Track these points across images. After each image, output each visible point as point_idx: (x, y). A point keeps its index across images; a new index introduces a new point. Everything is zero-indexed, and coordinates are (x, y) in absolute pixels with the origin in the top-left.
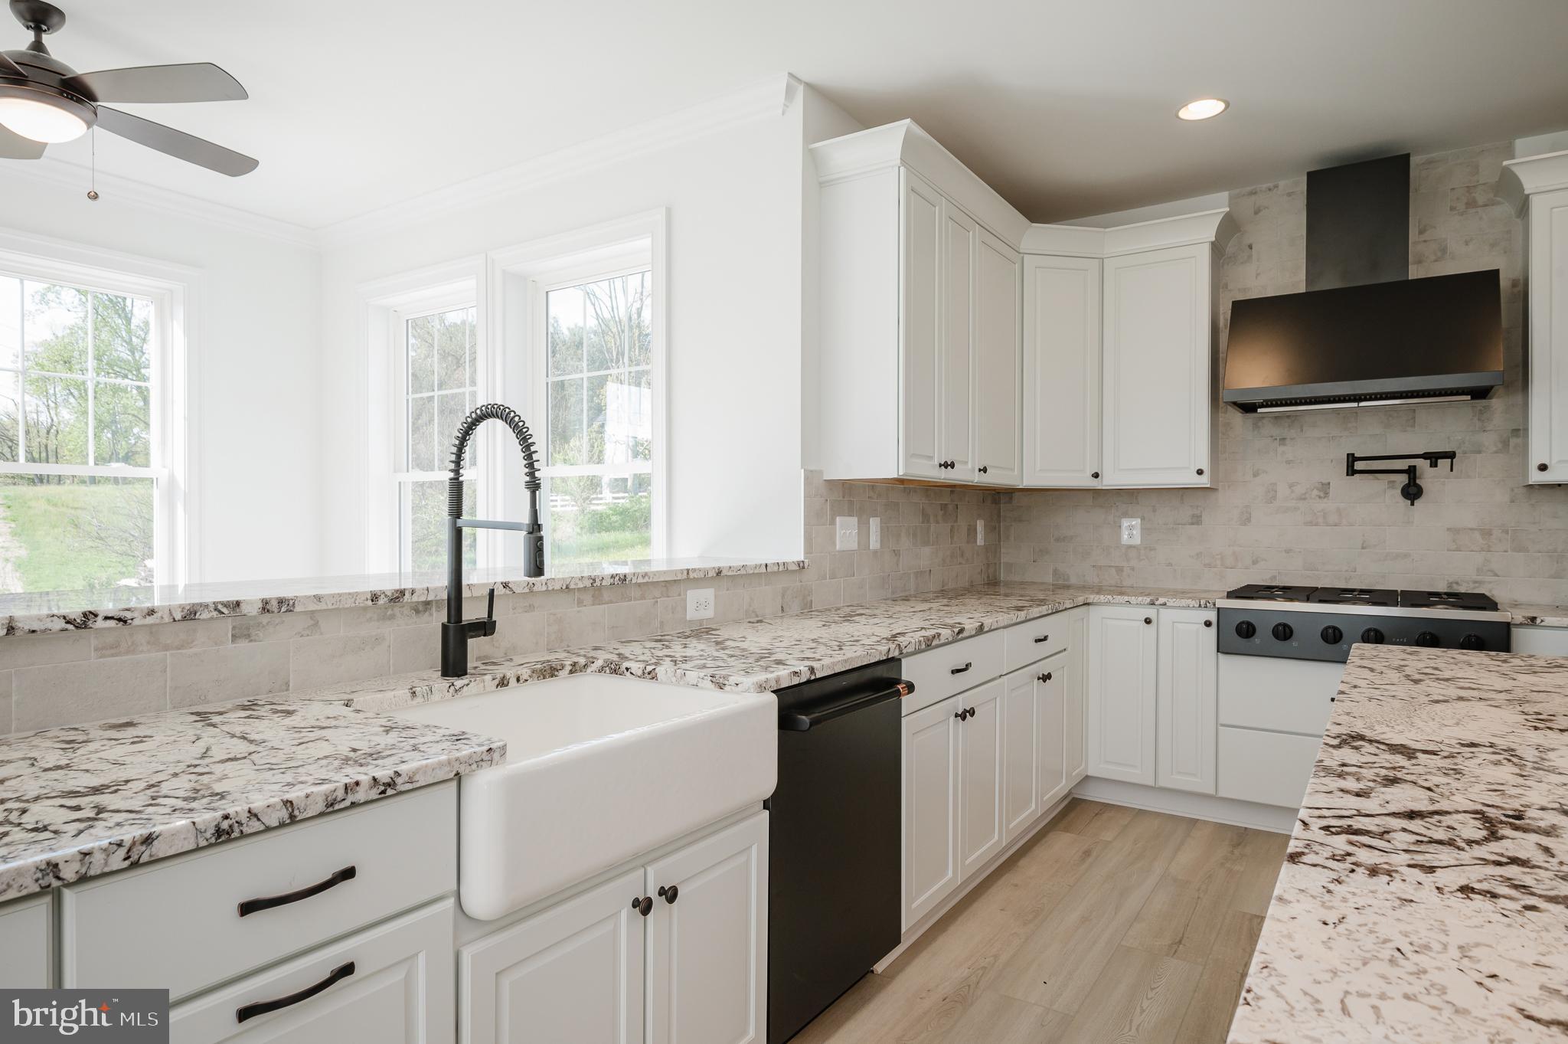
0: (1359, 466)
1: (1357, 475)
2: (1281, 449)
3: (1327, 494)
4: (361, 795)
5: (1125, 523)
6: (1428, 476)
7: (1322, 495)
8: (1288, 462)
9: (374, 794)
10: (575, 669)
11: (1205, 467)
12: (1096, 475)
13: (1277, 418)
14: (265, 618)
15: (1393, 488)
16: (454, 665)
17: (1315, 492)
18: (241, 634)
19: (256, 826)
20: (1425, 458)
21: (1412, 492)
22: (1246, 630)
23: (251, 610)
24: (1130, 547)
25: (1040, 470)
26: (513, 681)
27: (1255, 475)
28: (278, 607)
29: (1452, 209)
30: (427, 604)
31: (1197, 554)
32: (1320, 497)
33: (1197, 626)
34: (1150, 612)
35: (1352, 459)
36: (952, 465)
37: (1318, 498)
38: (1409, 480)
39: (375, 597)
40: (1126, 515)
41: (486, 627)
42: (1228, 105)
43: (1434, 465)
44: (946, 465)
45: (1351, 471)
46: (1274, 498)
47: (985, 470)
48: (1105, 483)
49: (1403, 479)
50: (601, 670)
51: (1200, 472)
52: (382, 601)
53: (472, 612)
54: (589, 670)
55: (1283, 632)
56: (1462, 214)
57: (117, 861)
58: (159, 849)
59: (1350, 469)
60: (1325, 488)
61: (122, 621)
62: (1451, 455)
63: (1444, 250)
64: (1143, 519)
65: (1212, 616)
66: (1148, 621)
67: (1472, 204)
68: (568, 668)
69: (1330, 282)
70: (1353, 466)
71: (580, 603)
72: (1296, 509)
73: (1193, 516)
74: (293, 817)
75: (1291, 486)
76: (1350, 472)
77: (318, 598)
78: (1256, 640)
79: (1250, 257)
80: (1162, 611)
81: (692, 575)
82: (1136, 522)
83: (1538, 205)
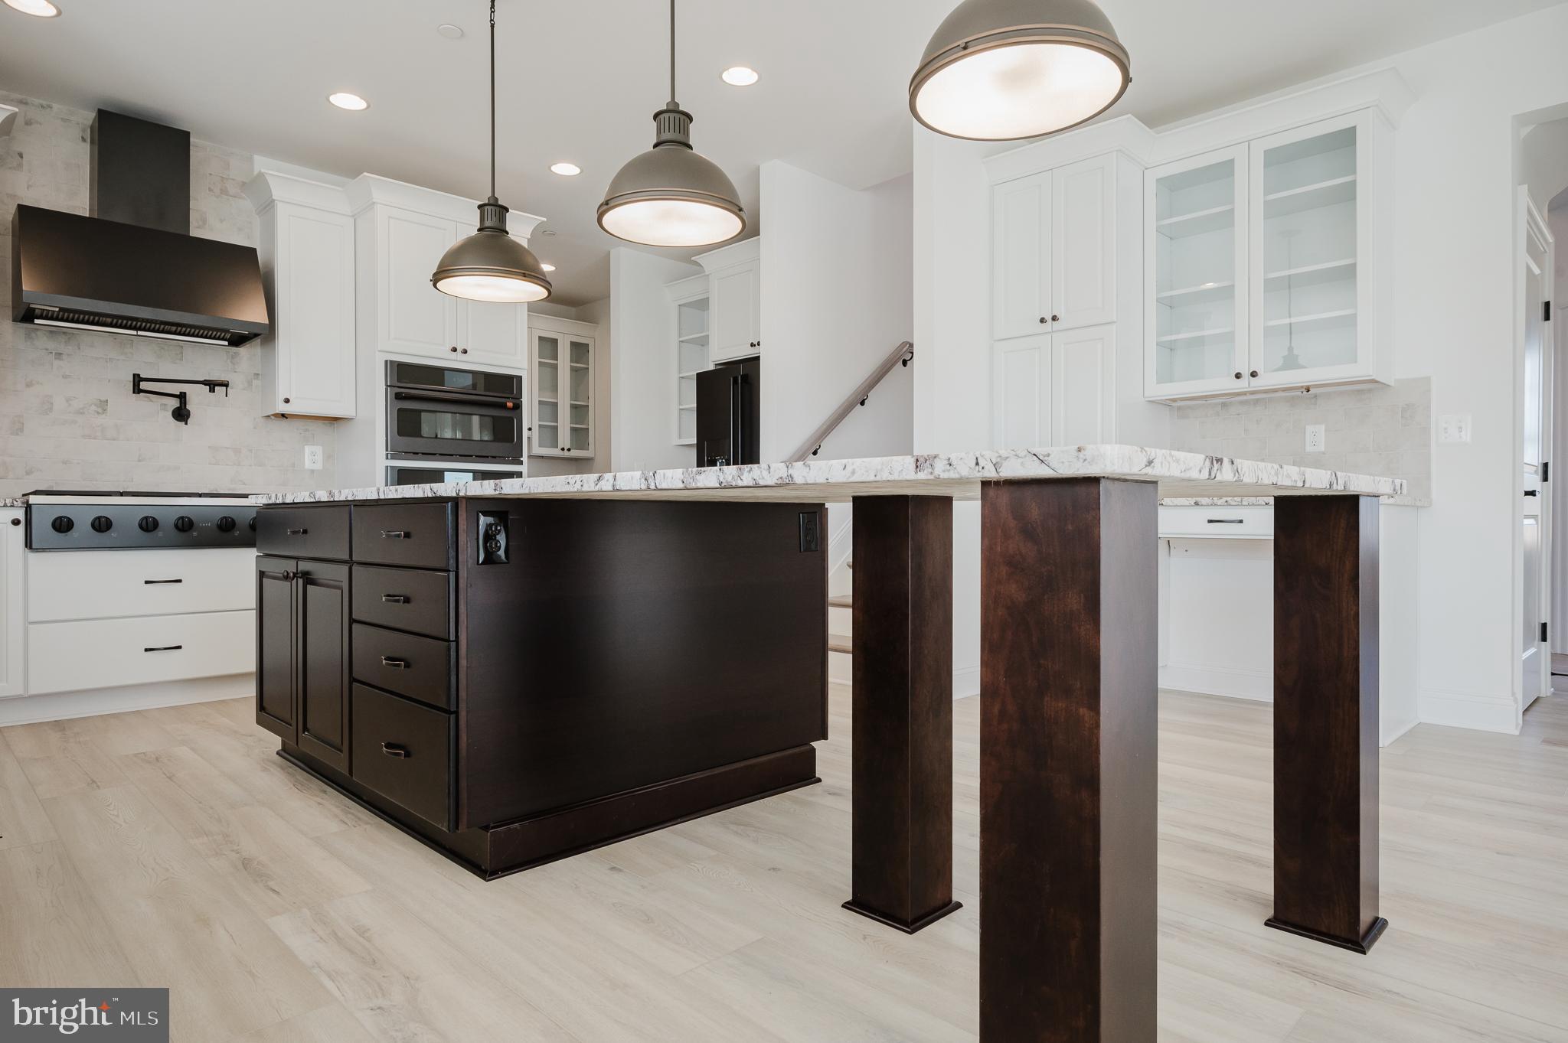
0: (143, 385)
1: (141, 394)
3: (105, 410)
7: (100, 410)
15: (164, 410)
20: (206, 385)
21: (181, 414)
22: (64, 525)
32: (98, 413)
37: (96, 414)
38: (181, 404)
43: (212, 390)
59: (136, 387)
60: (103, 405)
67: (224, 191)
70: (139, 385)
76: (136, 391)
78: (74, 534)
83: (282, 212)
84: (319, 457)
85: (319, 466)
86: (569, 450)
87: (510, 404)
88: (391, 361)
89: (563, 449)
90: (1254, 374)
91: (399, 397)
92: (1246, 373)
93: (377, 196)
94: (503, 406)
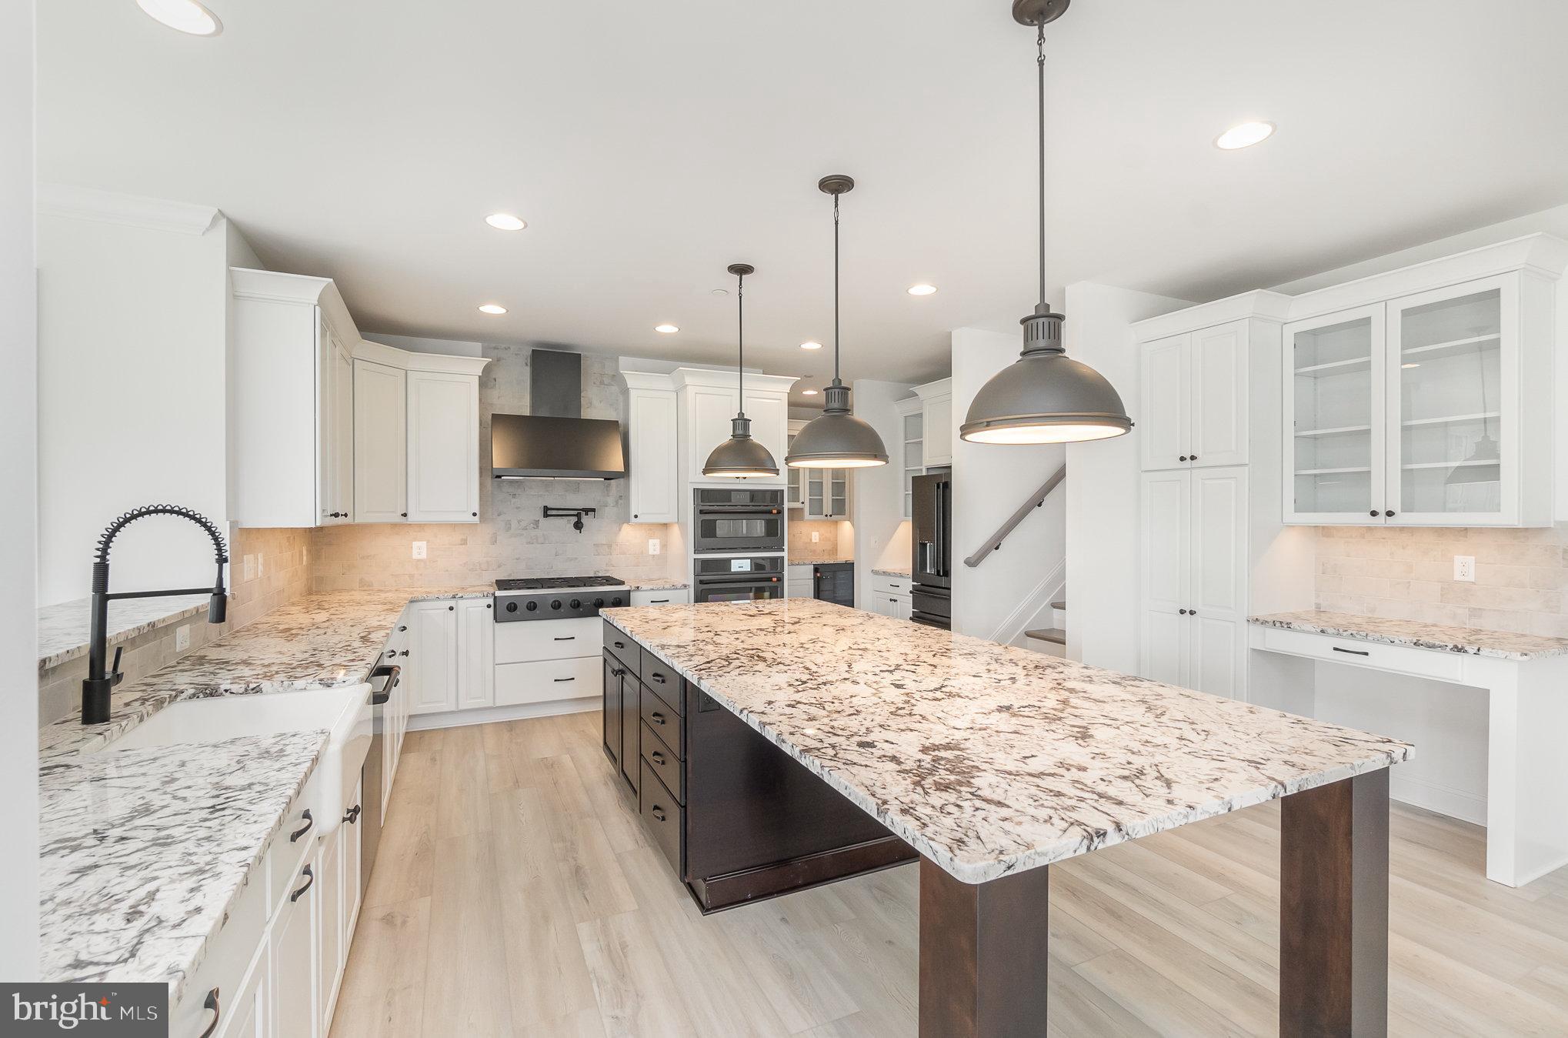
0: (549, 512)
1: (549, 518)
2: (513, 500)
5: (415, 544)
6: (585, 519)
7: (533, 527)
8: (518, 508)
10: (171, 700)
11: (477, 511)
12: (405, 515)
13: (510, 483)
15: (569, 523)
16: (100, 713)
20: (584, 511)
21: (578, 526)
22: (512, 607)
25: (367, 512)
26: (146, 716)
27: (500, 515)
29: (597, 384)
31: (465, 564)
32: (532, 529)
33: (481, 608)
34: (452, 603)
35: (546, 509)
38: (578, 521)
40: (415, 539)
42: (507, 311)
43: (587, 514)
45: (546, 515)
46: (510, 528)
48: (409, 520)
49: (575, 519)
50: (192, 696)
51: (474, 514)
54: (179, 699)
55: (532, 606)
56: (598, 387)
60: (534, 524)
62: (593, 510)
63: (591, 403)
64: (428, 542)
65: (491, 601)
66: (451, 609)
67: (602, 383)
68: (168, 700)
69: (544, 413)
72: (522, 535)
73: (462, 540)
75: (519, 522)
78: (518, 612)
79: (495, 385)
80: (460, 602)
81: (186, 616)
82: (423, 544)
83: (633, 394)
84: (658, 547)
85: (657, 552)
86: (831, 516)
87: (775, 511)
88: (697, 489)
89: (826, 516)
90: (1390, 514)
91: (701, 512)
92: (1382, 511)
93: (688, 380)
94: (770, 512)
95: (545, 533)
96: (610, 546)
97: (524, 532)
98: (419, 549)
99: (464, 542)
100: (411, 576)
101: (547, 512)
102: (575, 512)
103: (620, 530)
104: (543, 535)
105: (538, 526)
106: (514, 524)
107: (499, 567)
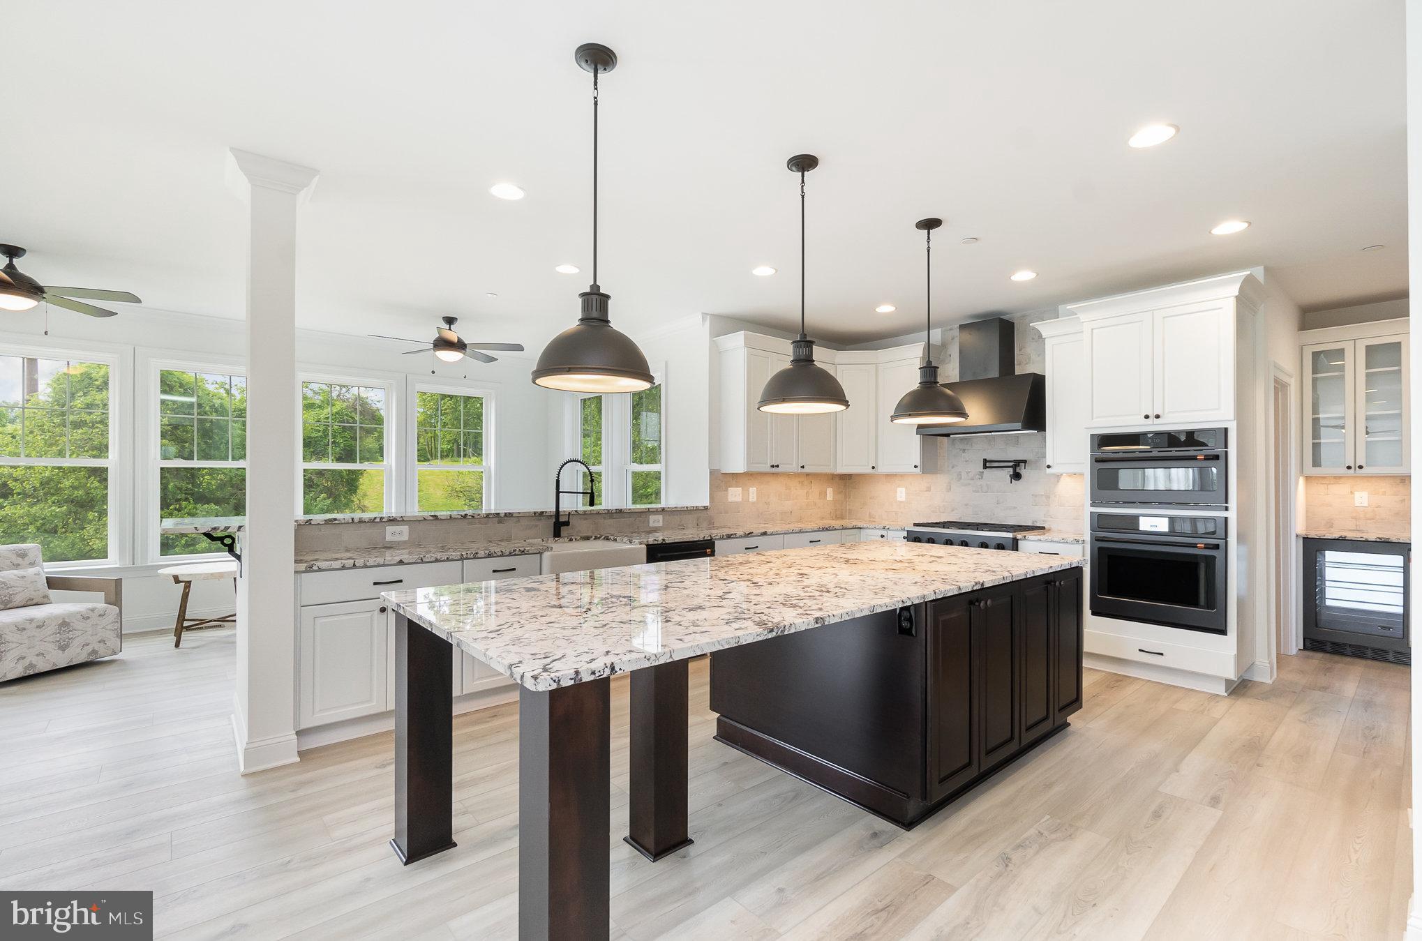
4: (517, 552)
5: (899, 490)
9: (520, 553)
10: (596, 538)
11: (918, 464)
12: (873, 468)
13: (962, 439)
14: (506, 518)
16: (557, 534)
17: (978, 476)
18: (499, 522)
19: (495, 555)
23: (502, 515)
24: (901, 502)
26: (574, 540)
27: (953, 467)
28: (509, 515)
29: (1033, 339)
30: (551, 516)
34: (884, 533)
35: (985, 461)
36: (778, 466)
39: (535, 513)
40: (899, 486)
41: (567, 524)
44: (773, 466)
45: (985, 467)
47: (803, 467)
48: (880, 471)
50: (604, 539)
51: (916, 467)
52: (537, 514)
53: (562, 519)
54: (600, 539)
56: (1036, 342)
57: (472, 556)
58: (479, 556)
61: (473, 516)
64: (906, 488)
65: (907, 533)
66: (882, 536)
68: (593, 538)
69: (969, 377)
71: (605, 518)
72: (969, 484)
74: (502, 555)
77: (519, 513)
80: (888, 532)
81: (650, 510)
82: (904, 489)
95: (988, 483)
96: (1048, 497)
97: (971, 482)
98: (901, 494)
99: (928, 489)
100: (896, 513)
101: (987, 464)
102: (1011, 464)
103: (1058, 482)
104: (987, 485)
105: (982, 477)
106: (964, 475)
107: (953, 511)
